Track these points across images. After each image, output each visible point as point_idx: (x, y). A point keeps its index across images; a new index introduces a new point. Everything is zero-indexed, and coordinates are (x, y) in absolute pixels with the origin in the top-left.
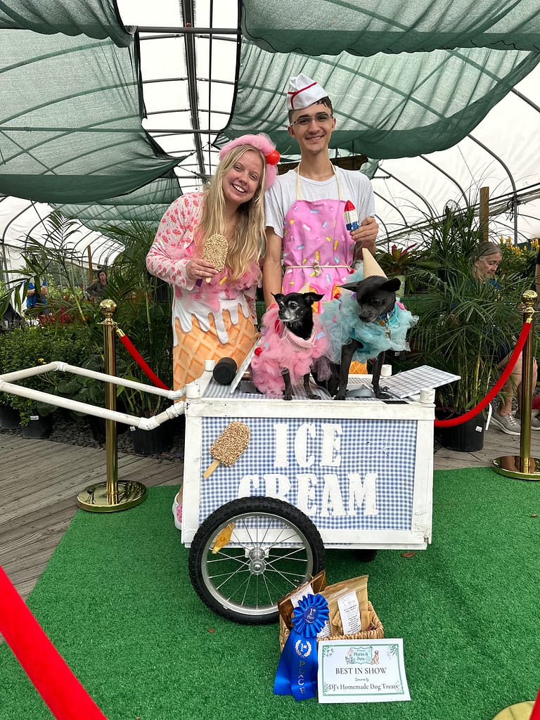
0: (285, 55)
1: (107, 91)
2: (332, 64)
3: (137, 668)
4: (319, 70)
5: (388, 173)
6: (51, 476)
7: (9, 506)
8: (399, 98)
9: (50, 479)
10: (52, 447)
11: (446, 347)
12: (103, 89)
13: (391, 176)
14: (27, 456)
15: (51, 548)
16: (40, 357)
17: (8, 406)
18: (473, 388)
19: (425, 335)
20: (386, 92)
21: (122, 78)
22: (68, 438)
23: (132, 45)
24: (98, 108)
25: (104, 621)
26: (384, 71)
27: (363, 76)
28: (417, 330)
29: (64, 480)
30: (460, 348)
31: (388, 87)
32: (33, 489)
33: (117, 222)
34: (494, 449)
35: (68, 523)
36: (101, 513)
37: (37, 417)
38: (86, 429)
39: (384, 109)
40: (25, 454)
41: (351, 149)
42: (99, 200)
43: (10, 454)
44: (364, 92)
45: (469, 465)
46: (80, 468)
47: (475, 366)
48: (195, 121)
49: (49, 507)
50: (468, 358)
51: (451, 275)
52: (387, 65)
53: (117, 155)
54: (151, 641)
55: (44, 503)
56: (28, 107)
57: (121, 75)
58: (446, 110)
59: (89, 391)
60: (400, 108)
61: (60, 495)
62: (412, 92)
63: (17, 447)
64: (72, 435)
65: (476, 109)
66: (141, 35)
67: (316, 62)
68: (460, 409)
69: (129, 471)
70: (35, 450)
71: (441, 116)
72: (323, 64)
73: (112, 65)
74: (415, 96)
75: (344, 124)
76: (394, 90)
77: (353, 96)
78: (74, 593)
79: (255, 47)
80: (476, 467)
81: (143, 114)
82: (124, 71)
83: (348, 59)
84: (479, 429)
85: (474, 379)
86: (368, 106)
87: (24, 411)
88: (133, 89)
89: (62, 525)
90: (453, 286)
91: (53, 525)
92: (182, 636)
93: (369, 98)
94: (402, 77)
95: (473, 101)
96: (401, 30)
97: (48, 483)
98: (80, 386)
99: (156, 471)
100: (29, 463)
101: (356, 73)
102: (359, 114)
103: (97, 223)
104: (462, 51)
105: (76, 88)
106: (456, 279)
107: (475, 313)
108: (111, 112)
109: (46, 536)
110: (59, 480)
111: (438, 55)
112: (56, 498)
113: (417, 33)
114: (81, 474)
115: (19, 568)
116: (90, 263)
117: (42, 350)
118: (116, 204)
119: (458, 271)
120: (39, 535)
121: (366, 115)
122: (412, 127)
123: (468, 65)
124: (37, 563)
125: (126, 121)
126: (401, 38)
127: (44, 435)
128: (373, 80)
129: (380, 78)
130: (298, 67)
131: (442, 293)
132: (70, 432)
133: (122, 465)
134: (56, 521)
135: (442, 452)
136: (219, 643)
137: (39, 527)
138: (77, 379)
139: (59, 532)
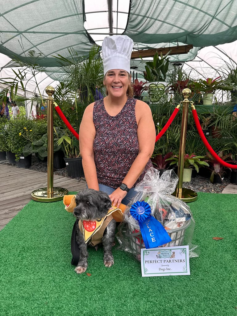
5: (201, 59)
6: (24, 184)
8: (209, 17)
9: (23, 185)
10: (28, 172)
13: (203, 60)
14: (15, 175)
15: (11, 217)
16: (25, 127)
17: (10, 151)
22: (38, 169)
25: (25, 262)
29: (29, 186)
31: (203, 12)
32: (13, 189)
35: (24, 206)
36: (43, 202)
37: (23, 158)
39: (204, 17)
40: (15, 174)
43: (8, 173)
46: (39, 181)
49: (18, 197)
55: (15, 196)
61: (25, 193)
63: (13, 171)
69: (63, 184)
71: (230, 26)
76: (206, 13)
81: (84, 20)
86: (195, 15)
87: (17, 154)
89: (21, 207)
91: (16, 206)
97: (21, 187)
98: (43, 142)
99: (76, 185)
100: (15, 178)
109: (10, 212)
110: (27, 186)
112: (22, 194)
117: (27, 124)
120: (7, 211)
124: (0, 225)
127: (26, 167)
132: (40, 166)
133: (60, 181)
134: (18, 205)
135: (230, 185)
136: (93, 284)
137: (8, 207)
138: (42, 139)
139: (18, 210)
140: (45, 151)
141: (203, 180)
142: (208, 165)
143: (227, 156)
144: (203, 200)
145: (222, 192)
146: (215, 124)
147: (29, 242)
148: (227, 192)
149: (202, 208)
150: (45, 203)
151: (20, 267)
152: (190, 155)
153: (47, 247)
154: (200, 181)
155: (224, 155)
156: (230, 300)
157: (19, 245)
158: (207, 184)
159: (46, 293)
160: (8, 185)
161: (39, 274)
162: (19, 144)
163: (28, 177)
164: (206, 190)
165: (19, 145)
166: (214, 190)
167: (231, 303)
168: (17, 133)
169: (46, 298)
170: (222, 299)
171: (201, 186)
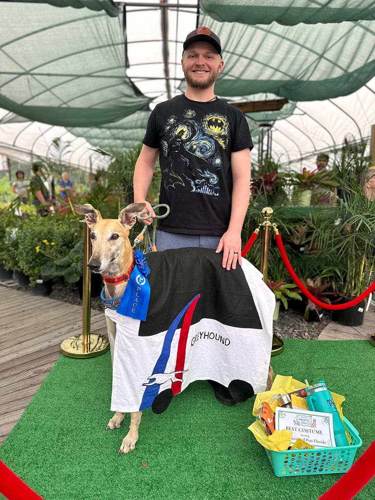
0: (230, 24)
1: (103, 49)
2: (265, 31)
3: (86, 492)
4: (256, 35)
5: (302, 111)
6: (46, 326)
7: (14, 348)
8: (315, 57)
9: (46, 328)
10: (50, 304)
11: (340, 248)
12: (100, 47)
13: (305, 113)
14: (32, 309)
15: (38, 384)
16: (45, 239)
17: (22, 272)
18: (358, 279)
19: (324, 238)
20: (305, 52)
21: (113, 39)
22: (62, 297)
23: (121, 16)
24: (96, 61)
25: (66, 449)
26: (304, 37)
27: (289, 40)
28: (318, 233)
29: (55, 330)
30: (350, 249)
31: (307, 48)
32: (33, 336)
33: (110, 141)
34: (371, 325)
35: (53, 365)
36: (77, 358)
37: (40, 281)
38: (76, 290)
39: (303, 64)
40: (31, 307)
41: (277, 94)
42: (98, 125)
43: (20, 307)
44: (288, 52)
45: (352, 338)
46: (67, 321)
47: (361, 263)
48: (166, 71)
49: (41, 351)
50: (356, 256)
51: (346, 193)
52: (307, 32)
53: (109, 94)
54: (100, 470)
55: (37, 348)
56: (48, 59)
57: (113, 37)
58: (349, 66)
59: (77, 265)
60: (315, 64)
61: (51, 342)
62: (324, 53)
63: (27, 302)
64: (66, 294)
65: (372, 66)
66: (128, 8)
67: (254, 29)
68: (347, 294)
69: (101, 325)
70: (39, 305)
71: (346, 71)
72: (259, 31)
73: (107, 30)
74: (327, 55)
75: (273, 75)
76: (311, 50)
77: (280, 55)
78: (49, 424)
79: (209, 17)
80: (356, 339)
81: (127, 66)
82: (115, 34)
83: (277, 27)
84: (361, 310)
85: (359, 272)
86: (291, 62)
87: (32, 276)
88: (121, 48)
89: (48, 366)
90: (348, 201)
91: (42, 365)
92: (122, 467)
93: (292, 56)
94: (317, 41)
95: (370, 60)
96: (318, 6)
97: (44, 331)
98: (71, 261)
100: (32, 315)
101: (284, 38)
102: (284, 68)
103: (96, 141)
104: (364, 23)
105: (81, 46)
106: (349, 196)
107: (363, 225)
108: (104, 64)
109: (36, 374)
110: (51, 330)
111: (346, 25)
112: (47, 344)
113: (331, 9)
114: (67, 326)
115: (13, 399)
116: (91, 169)
117: (47, 233)
118: (109, 128)
119: (352, 191)
120: (31, 373)
121: (289, 69)
122: (324, 78)
123: (368, 34)
124: (26, 395)
125: (115, 70)
126: (318, 12)
127: (45, 294)
128: (296, 43)
129: (301, 41)
130: (241, 33)
131: (339, 207)
132: (65, 293)
133: (97, 320)
134: (44, 363)
135: (331, 325)
136: (150, 476)
137: (32, 366)
138: (70, 256)
139: (46, 371)
140: (73, 274)
141: (296, 315)
142: (300, 298)
143: (327, 285)
144: (291, 352)
145: (319, 337)
146: (311, 241)
147: (68, 421)
148: (325, 337)
149: (288, 365)
150: (80, 360)
151: (62, 456)
152: (276, 282)
153: (90, 428)
154: (292, 317)
155: (323, 283)
156: (303, 494)
157: (55, 425)
158: (300, 324)
159: (97, 489)
160: (25, 328)
161: (85, 465)
162: (36, 262)
163: (51, 313)
164: (297, 334)
165: (35, 264)
166: (309, 333)
167: (305, 496)
168: (32, 247)
169: (98, 495)
170: (295, 492)
171: (291, 327)
